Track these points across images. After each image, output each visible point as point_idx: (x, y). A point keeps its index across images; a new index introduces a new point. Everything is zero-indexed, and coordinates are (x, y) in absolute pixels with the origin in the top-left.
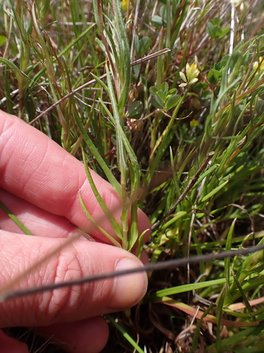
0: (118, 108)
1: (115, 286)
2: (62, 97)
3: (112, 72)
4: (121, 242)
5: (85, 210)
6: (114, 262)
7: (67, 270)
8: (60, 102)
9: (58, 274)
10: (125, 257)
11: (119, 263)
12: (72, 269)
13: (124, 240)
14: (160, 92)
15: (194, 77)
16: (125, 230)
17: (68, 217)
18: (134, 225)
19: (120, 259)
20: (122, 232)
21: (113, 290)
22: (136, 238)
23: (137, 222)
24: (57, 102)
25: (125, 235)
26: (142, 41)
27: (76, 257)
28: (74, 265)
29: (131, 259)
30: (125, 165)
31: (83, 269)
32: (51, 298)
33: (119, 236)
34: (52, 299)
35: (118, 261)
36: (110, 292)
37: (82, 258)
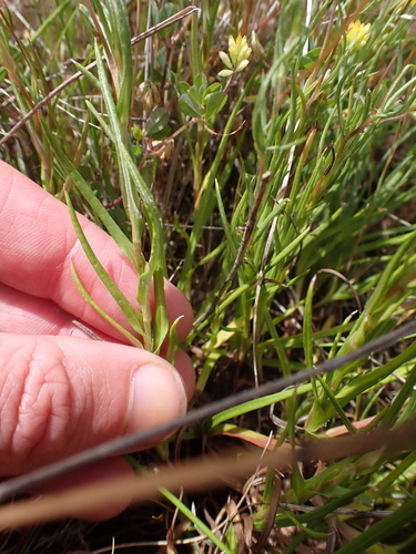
0: (118, 115)
1: (130, 407)
2: (33, 106)
3: (105, 56)
4: (141, 339)
5: (80, 288)
6: (129, 371)
7: (43, 382)
8: (31, 115)
9: (28, 388)
10: (147, 363)
11: (138, 373)
12: (52, 381)
13: (147, 337)
14: (193, 90)
15: (243, 58)
16: (146, 319)
17: (55, 299)
18: (161, 310)
19: (139, 366)
20: (141, 323)
21: (128, 414)
22: (166, 332)
23: (165, 305)
24: (27, 116)
25: (148, 329)
26: (164, 10)
27: (60, 362)
28: (57, 374)
29: (158, 365)
30: (137, 211)
31: (72, 382)
32: (15, 427)
33: (138, 329)
34: (18, 429)
35: (136, 370)
36: (121, 417)
37: (70, 365)
